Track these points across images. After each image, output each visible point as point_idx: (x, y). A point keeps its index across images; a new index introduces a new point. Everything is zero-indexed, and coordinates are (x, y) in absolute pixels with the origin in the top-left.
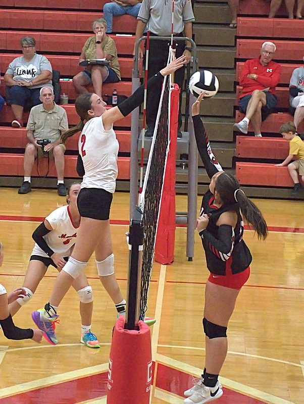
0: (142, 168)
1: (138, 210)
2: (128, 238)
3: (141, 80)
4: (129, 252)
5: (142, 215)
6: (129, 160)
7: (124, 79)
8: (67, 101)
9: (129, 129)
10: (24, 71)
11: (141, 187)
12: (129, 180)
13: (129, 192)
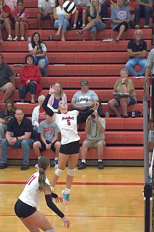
0: (150, 153)
1: (149, 177)
2: (143, 193)
3: (149, 102)
4: (144, 201)
5: (151, 180)
6: (143, 148)
7: (139, 102)
8: (109, 116)
9: (142, 130)
10: (82, 99)
11: (150, 163)
12: (143, 160)
13: (143, 166)
